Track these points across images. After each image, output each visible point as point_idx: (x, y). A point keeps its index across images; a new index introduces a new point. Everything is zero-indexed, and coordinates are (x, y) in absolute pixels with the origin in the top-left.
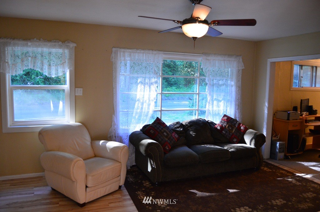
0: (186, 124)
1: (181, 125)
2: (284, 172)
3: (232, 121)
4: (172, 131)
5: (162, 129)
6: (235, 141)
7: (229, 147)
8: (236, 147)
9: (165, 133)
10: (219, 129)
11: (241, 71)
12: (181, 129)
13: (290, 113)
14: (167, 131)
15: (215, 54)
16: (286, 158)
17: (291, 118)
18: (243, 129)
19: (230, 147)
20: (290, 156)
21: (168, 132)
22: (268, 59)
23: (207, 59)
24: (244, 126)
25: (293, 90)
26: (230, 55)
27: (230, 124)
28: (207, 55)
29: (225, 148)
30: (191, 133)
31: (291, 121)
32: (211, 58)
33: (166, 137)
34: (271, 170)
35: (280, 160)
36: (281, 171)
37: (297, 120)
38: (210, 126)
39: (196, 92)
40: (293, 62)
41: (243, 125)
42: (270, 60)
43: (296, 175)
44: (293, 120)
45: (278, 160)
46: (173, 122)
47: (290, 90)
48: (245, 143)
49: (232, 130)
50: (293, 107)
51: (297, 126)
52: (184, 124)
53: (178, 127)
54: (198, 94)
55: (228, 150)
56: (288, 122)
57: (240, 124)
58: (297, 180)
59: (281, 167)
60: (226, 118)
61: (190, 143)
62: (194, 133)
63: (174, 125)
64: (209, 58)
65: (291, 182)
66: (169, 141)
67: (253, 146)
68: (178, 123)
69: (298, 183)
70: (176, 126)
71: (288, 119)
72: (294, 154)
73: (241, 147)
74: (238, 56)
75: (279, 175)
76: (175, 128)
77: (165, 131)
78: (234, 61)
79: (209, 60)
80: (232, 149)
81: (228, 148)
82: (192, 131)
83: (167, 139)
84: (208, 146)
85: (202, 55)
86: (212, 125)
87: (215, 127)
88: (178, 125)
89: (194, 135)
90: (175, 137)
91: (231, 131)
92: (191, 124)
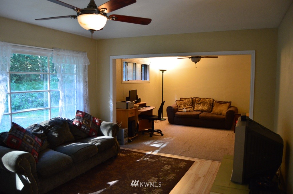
0: (46, 125)
1: (41, 128)
2: (136, 154)
3: (86, 115)
4: (34, 135)
5: (24, 135)
6: (94, 135)
7: (93, 141)
8: (99, 140)
9: (28, 140)
10: (78, 125)
11: (87, 67)
12: (41, 131)
13: (128, 103)
14: (29, 136)
15: (64, 49)
16: (129, 141)
17: (129, 107)
18: (97, 122)
19: (95, 141)
20: (131, 139)
21: (31, 138)
22: (110, 56)
23: (58, 54)
24: (98, 119)
25: (124, 83)
26: (78, 51)
27: (86, 119)
28: (57, 50)
29: (90, 143)
30: (53, 134)
31: (130, 109)
32: (61, 53)
33: (31, 143)
34: (126, 155)
35: (125, 144)
36: (134, 154)
37: (132, 108)
38: (69, 123)
39: (47, 89)
40: (122, 59)
41: (96, 118)
42: (112, 58)
43: (146, 154)
44: (130, 108)
45: (124, 144)
46: (30, 126)
47: (122, 83)
48: (103, 135)
49: (89, 124)
50: (125, 98)
51: (133, 113)
52: (43, 126)
53: (38, 131)
54: (50, 91)
55: (94, 145)
56: (128, 111)
57: (94, 118)
58: (151, 158)
59: (130, 150)
60: (80, 114)
61: (54, 145)
62: (56, 134)
63: (32, 128)
64: (60, 53)
65: (147, 161)
66: (35, 148)
67: (111, 137)
68: (36, 125)
69: (153, 161)
70: (35, 129)
71: (127, 108)
72: (134, 137)
73: (104, 140)
74: (84, 52)
75: (134, 157)
76: (35, 131)
77: (27, 137)
78: (81, 57)
79: (59, 55)
80: (97, 143)
81: (93, 143)
82: (54, 131)
83: (32, 146)
84: (74, 144)
85: (53, 50)
86: (69, 122)
87: (73, 124)
88: (37, 128)
89: (57, 136)
90: (39, 141)
91: (89, 126)
92: (51, 124)
